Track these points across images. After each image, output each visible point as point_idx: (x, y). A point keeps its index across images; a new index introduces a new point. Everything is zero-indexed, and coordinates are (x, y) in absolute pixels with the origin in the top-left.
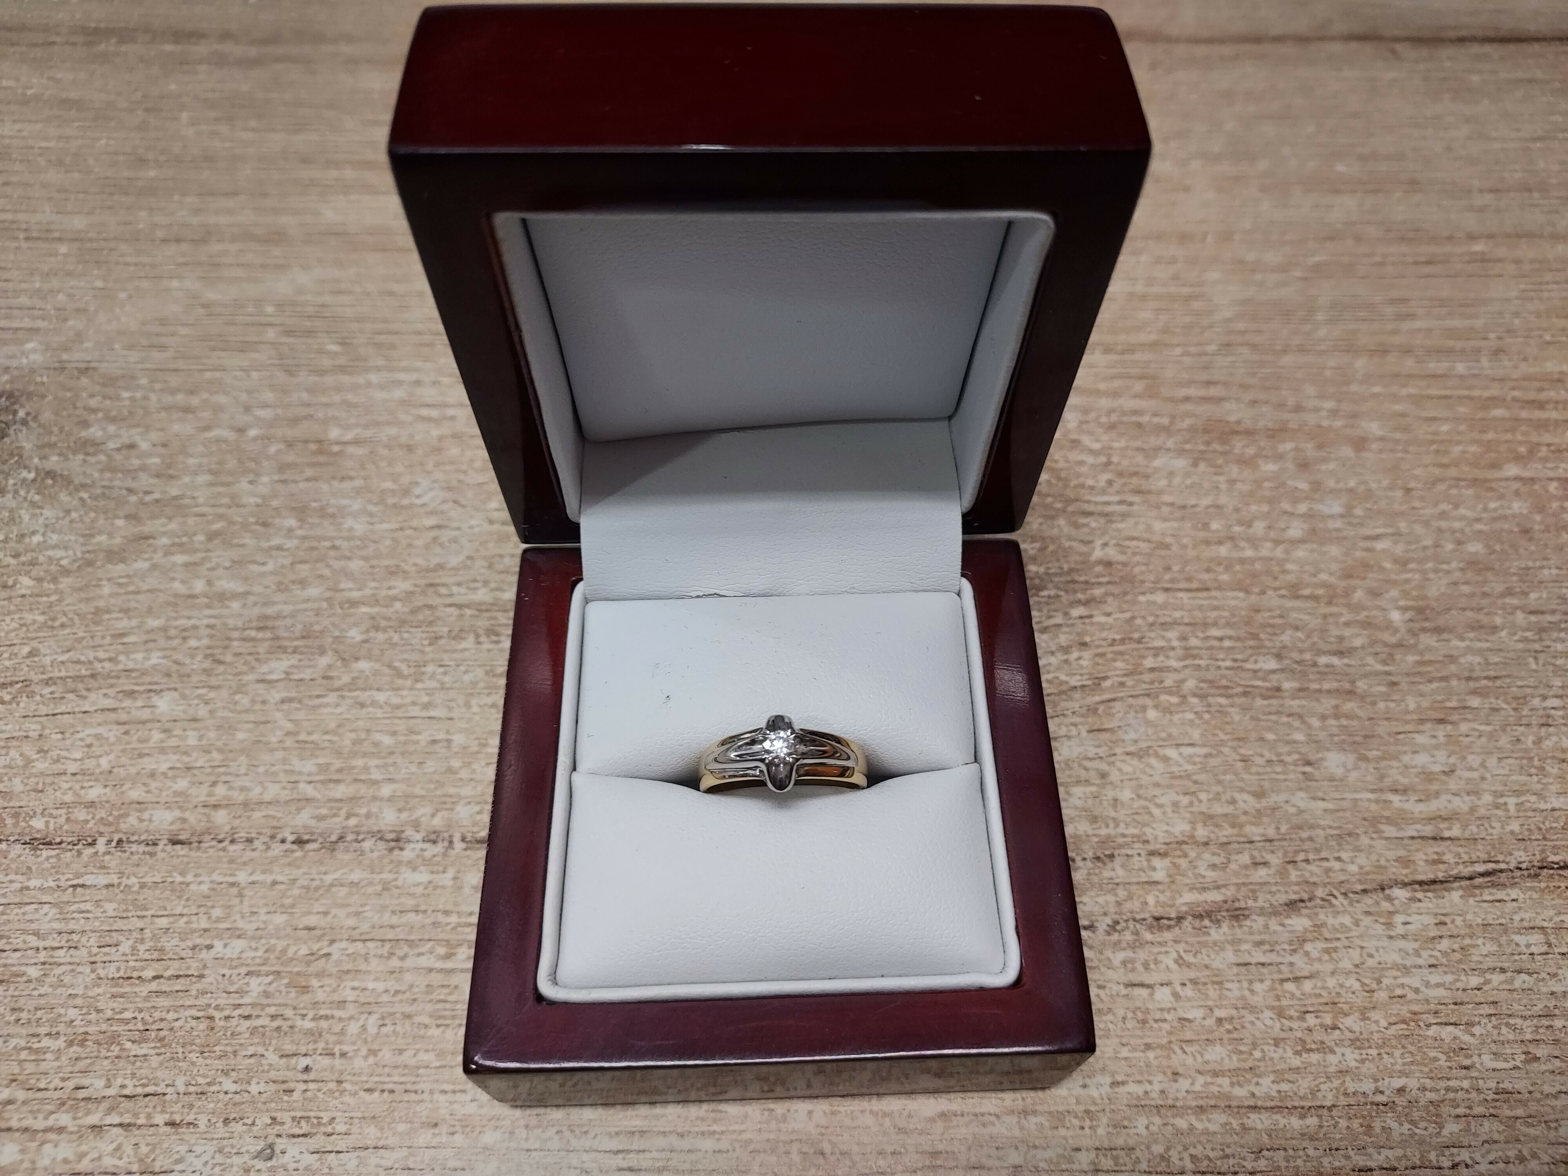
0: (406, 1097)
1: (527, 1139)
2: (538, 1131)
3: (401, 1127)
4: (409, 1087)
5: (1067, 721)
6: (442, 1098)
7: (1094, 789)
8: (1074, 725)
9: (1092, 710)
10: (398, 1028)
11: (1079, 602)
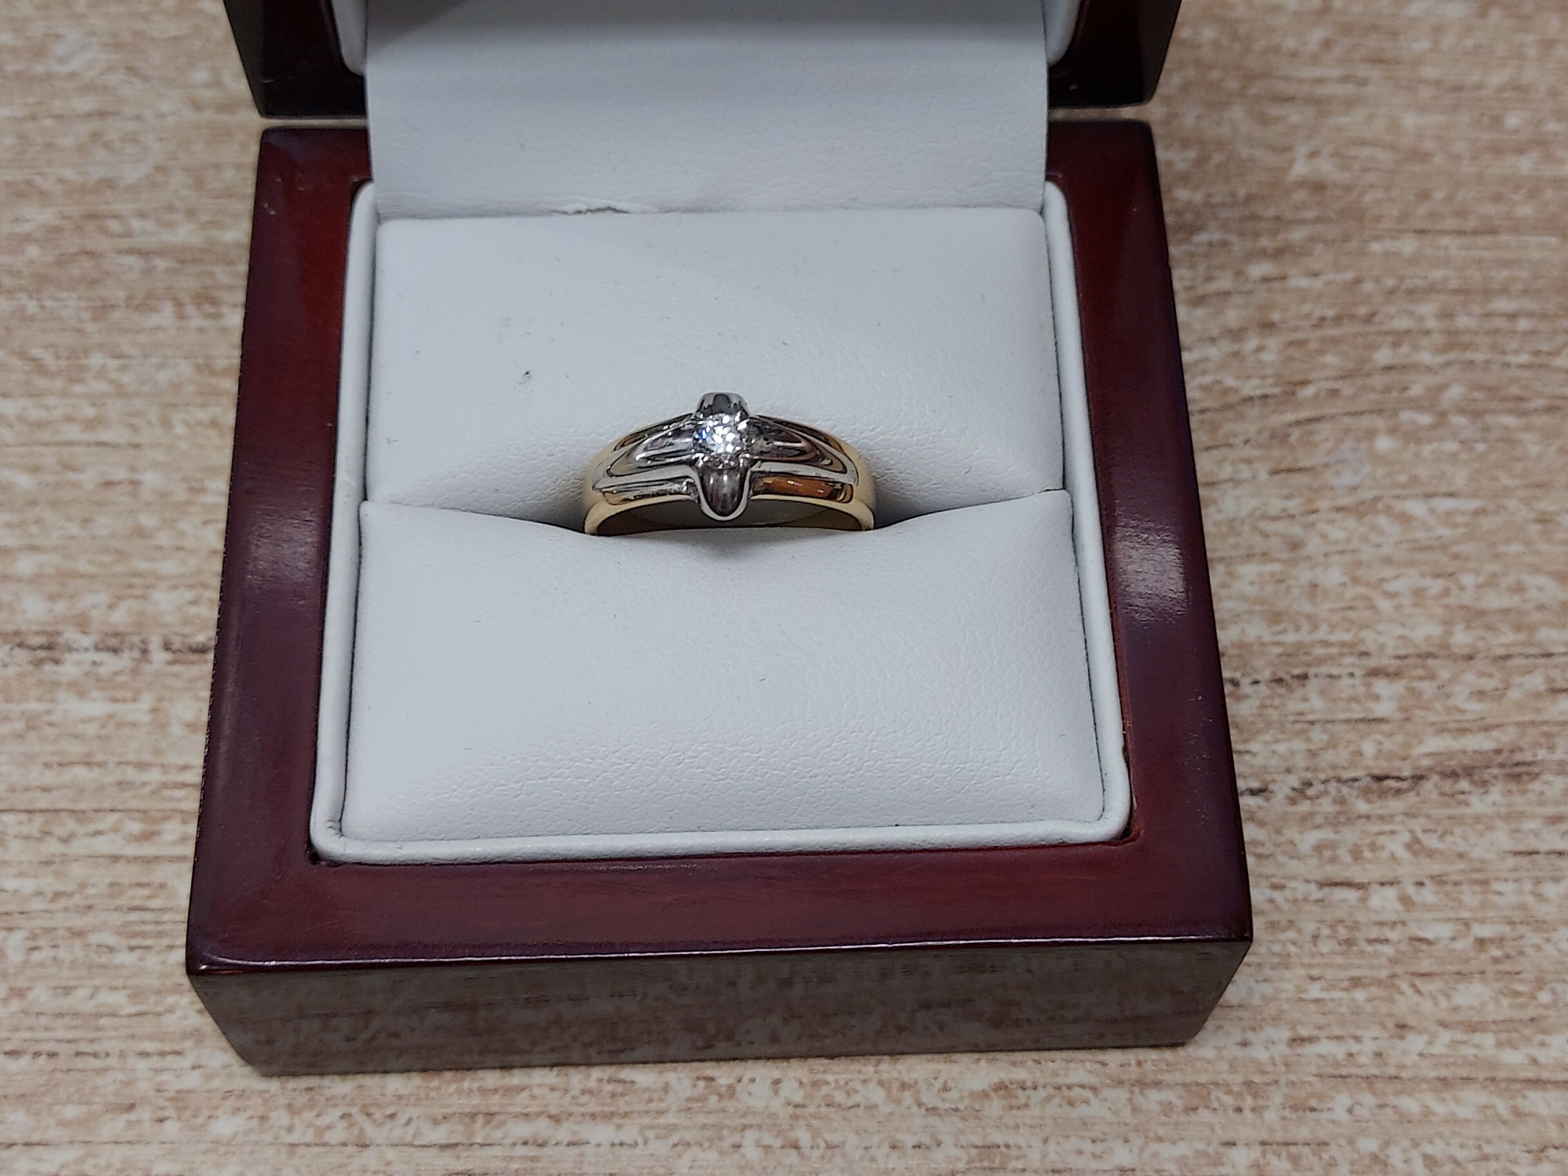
0: (79, 1063)
1: (290, 1129)
2: (309, 1116)
3: (71, 1112)
4: (84, 1047)
5: (1233, 455)
6: (142, 1065)
7: (1276, 567)
8: (1249, 461)
9: (1280, 437)
10: (62, 953)
11: (1263, 254)
